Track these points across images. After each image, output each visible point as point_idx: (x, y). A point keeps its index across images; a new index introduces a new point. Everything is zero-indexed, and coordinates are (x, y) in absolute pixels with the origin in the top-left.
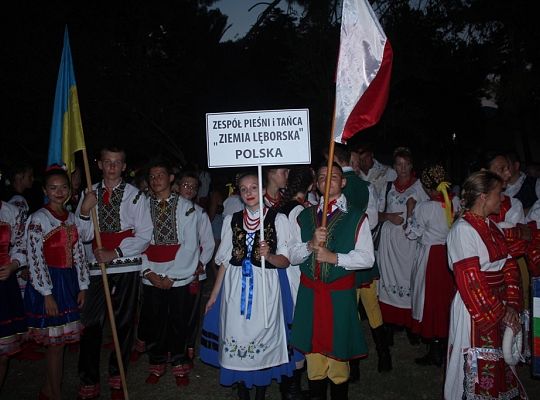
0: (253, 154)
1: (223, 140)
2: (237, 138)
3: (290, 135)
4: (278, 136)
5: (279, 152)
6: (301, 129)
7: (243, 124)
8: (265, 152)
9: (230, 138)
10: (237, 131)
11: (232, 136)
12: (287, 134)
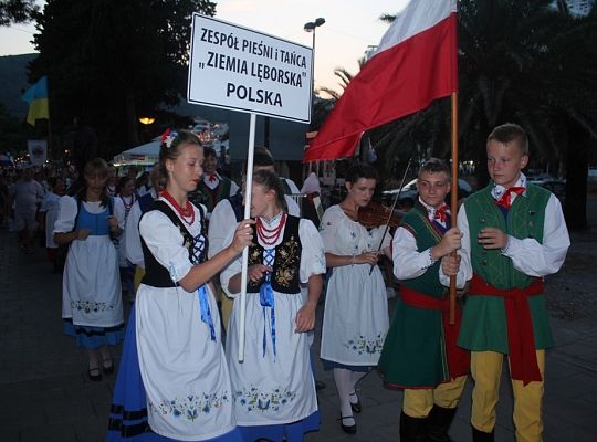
0: (248, 94)
1: (213, 62)
2: (231, 64)
3: (292, 79)
4: (279, 75)
5: (278, 101)
6: (304, 74)
7: (240, 45)
8: (263, 94)
9: (221, 62)
10: (232, 53)
11: (225, 59)
12: (289, 75)
